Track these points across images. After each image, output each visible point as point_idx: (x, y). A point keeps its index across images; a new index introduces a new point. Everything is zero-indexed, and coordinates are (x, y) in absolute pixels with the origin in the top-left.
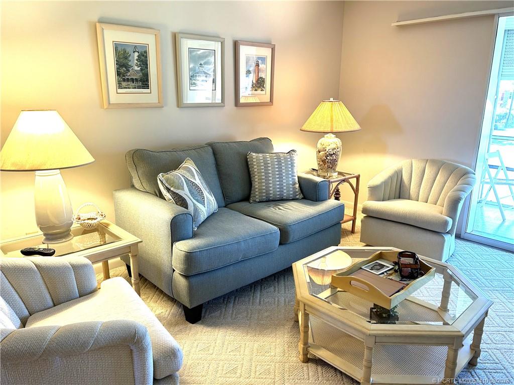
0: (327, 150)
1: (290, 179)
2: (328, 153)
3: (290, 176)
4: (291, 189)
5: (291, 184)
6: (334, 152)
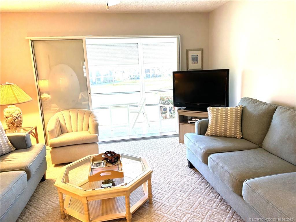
0: (14, 115)
1: (4, 139)
2: (15, 117)
3: (3, 137)
4: (7, 146)
5: (6, 142)
6: (19, 116)
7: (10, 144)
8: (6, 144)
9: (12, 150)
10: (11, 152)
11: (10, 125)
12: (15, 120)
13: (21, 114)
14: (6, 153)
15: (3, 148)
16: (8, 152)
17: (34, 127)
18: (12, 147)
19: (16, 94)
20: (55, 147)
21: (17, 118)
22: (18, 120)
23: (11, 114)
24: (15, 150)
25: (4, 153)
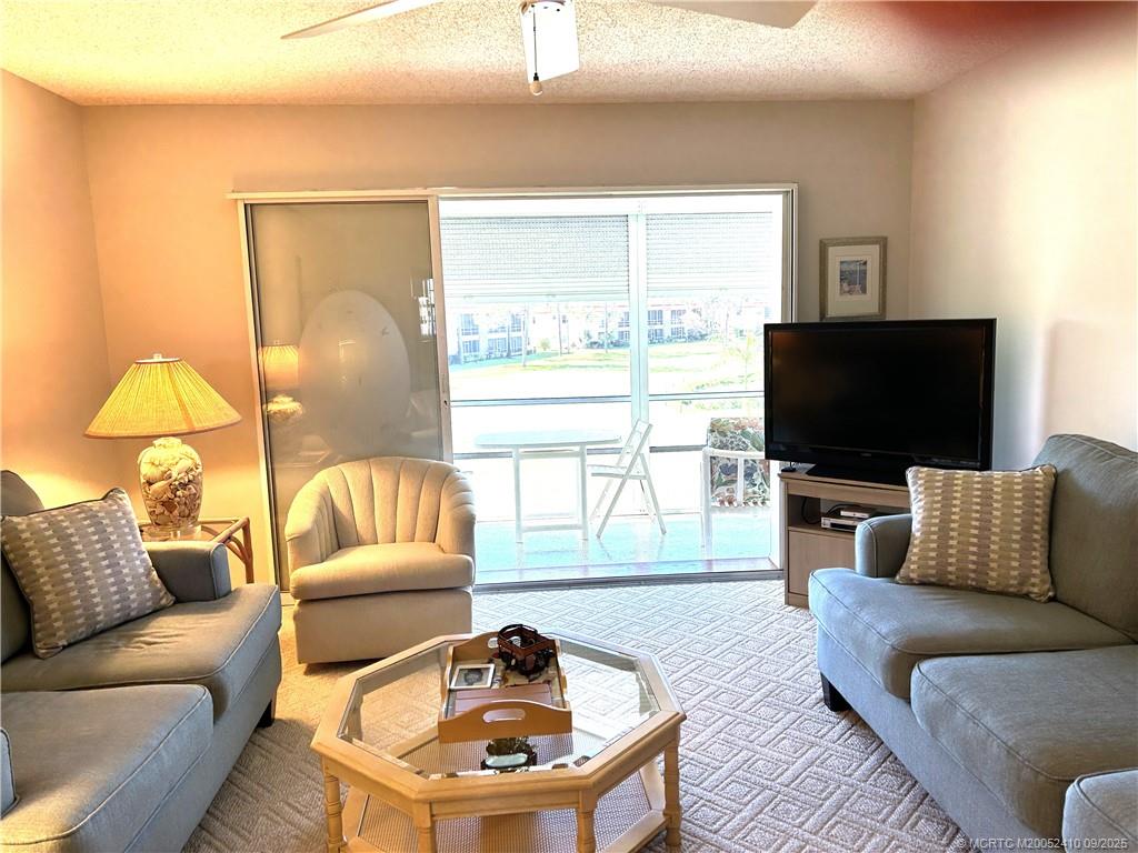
0: (174, 475)
3: (135, 554)
4: (146, 587)
5: (142, 575)
7: (156, 582)
8: (143, 579)
9: (164, 602)
10: (157, 611)
11: (159, 509)
12: (178, 493)
13: (200, 470)
14: (141, 614)
15: (133, 596)
16: (148, 612)
17: (242, 520)
18: (162, 594)
19: (185, 398)
20: (311, 597)
21: (184, 486)
22: (186, 492)
23: (162, 469)
24: (175, 603)
25: (133, 614)
